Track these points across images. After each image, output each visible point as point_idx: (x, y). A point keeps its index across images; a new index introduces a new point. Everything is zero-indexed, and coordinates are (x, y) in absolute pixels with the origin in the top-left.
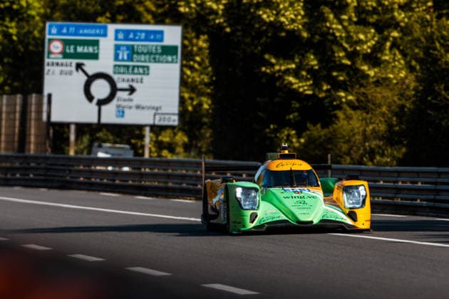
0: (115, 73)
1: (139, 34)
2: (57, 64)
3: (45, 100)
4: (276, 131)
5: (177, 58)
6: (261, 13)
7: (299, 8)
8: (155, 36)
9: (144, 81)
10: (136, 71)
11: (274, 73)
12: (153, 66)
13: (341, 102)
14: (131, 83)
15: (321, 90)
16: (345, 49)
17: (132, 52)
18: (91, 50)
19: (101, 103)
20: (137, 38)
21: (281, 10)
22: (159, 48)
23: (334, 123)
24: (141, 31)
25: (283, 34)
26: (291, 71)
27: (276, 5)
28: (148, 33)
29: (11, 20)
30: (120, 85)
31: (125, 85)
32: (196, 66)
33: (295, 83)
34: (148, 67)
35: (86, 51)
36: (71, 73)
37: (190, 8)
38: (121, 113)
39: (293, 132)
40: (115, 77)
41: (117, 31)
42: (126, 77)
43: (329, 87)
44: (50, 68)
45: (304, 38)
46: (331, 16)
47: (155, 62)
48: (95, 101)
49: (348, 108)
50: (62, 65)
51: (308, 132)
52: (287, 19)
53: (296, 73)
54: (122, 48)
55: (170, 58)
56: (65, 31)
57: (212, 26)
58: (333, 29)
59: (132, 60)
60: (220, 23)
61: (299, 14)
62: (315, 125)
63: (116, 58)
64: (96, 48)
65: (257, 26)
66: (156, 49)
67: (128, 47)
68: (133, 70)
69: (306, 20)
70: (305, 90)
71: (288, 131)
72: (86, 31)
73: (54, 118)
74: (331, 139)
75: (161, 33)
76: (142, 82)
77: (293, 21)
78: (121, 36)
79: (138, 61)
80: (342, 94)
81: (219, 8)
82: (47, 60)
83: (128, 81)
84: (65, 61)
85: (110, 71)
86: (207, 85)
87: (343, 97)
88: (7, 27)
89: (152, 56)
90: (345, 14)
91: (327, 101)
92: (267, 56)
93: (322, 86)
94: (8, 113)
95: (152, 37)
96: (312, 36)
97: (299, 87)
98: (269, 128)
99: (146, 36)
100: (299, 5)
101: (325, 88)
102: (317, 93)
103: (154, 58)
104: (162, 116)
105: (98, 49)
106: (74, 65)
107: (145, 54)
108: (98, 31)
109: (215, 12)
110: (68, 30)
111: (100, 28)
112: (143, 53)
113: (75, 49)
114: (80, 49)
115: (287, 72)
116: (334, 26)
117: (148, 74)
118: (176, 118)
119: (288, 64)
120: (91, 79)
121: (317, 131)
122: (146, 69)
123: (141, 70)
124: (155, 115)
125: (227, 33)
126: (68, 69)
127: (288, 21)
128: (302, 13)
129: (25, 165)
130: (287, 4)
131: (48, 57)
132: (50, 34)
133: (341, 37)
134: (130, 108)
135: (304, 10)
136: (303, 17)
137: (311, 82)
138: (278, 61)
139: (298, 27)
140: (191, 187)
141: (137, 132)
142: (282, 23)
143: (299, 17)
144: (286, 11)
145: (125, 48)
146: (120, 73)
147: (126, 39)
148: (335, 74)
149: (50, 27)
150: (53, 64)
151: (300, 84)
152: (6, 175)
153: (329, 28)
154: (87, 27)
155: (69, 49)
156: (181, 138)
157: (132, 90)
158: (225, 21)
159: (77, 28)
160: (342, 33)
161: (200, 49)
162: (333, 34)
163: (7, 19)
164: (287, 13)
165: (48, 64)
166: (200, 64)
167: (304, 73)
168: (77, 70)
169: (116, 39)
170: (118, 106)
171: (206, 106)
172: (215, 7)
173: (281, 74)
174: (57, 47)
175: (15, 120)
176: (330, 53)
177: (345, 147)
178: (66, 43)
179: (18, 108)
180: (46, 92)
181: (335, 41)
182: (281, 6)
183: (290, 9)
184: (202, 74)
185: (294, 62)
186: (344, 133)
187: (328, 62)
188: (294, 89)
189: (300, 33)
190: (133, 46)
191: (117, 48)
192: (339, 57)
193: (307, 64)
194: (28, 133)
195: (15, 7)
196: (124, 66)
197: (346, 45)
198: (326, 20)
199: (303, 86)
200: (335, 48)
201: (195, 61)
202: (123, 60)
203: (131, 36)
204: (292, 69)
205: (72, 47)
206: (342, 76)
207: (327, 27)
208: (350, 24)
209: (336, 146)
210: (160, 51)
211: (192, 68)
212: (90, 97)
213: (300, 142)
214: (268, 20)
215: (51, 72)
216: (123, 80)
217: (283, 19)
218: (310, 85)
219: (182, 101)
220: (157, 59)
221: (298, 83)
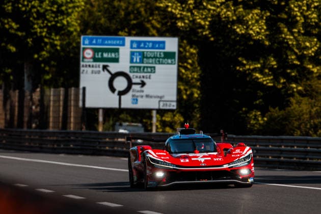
0: (130, 72)
1: (147, 44)
2: (89, 66)
3: (81, 92)
4: (246, 112)
5: (175, 61)
6: (235, 27)
7: (263, 24)
8: (159, 45)
9: (151, 77)
10: (145, 70)
11: (246, 71)
12: (158, 67)
13: (293, 92)
14: (143, 79)
15: (279, 82)
16: (296, 54)
17: (143, 56)
18: (113, 55)
19: (121, 93)
20: (146, 47)
21: (249, 25)
22: (162, 54)
23: (289, 106)
24: (149, 42)
25: (252, 43)
26: (257, 69)
27: (246, 22)
28: (154, 43)
29: (56, 35)
30: (134, 81)
31: (138, 81)
32: (189, 66)
33: (261, 78)
34: (154, 67)
35: (110, 56)
36: (99, 72)
37: (185, 23)
38: (135, 100)
39: (259, 113)
40: (131, 75)
41: (132, 42)
42: (138, 74)
43: (285, 80)
44: (85, 69)
45: (266, 45)
46: (286, 30)
47: (159, 63)
48: (116, 92)
49: (298, 96)
50: (93, 66)
51: (269, 113)
52: (254, 31)
53: (261, 71)
54: (135, 54)
55: (170, 61)
56: (94, 42)
57: (200, 37)
58: (287, 39)
59: (143, 63)
60: (206, 35)
61: (263, 28)
62: (274, 108)
63: (132, 61)
64: (117, 54)
65: (233, 37)
66: (160, 55)
67: (140, 53)
68: (144, 69)
69: (267, 33)
70: (267, 83)
71: (255, 112)
72: (109, 42)
73: (88, 105)
74: (286, 118)
75: (164, 43)
76: (150, 78)
77: (258, 33)
78: (135, 45)
79: (147, 63)
80: (294, 86)
81: (205, 24)
82: (82, 63)
83: (140, 77)
84: (94, 64)
85: (127, 71)
86: (197, 80)
87: (294, 88)
88: (53, 39)
89: (158, 59)
90: (296, 28)
91: (283, 90)
92: (240, 59)
93: (280, 80)
94: (54, 101)
95: (157, 46)
96: (273, 44)
97: (264, 81)
98: (242, 110)
99: (153, 45)
100: (262, 22)
101: (282, 81)
102: (276, 85)
103: (159, 61)
104: (165, 103)
105: (118, 54)
106: (101, 66)
107: (152, 58)
108: (118, 42)
109: (202, 27)
110: (97, 41)
111: (120, 39)
112: (150, 57)
113: (102, 55)
114: (105, 55)
115: (255, 70)
116: (288, 37)
117: (154, 72)
118: (175, 104)
119: (255, 64)
120: (114, 76)
121: (276, 112)
122: (153, 69)
123: (149, 70)
124: (159, 101)
125: (211, 41)
126: (97, 69)
127: (254, 33)
128: (265, 27)
129: (67, 138)
130: (254, 22)
131: (83, 61)
132: (84, 44)
133: (292, 44)
134: (142, 97)
136: (266, 30)
137: (272, 77)
138: (248, 62)
139: (262, 38)
141: (148, 114)
142: (251, 35)
143: (263, 31)
144: (253, 26)
145: (138, 54)
146: (134, 72)
147: (139, 47)
148: (289, 71)
149: (84, 39)
150: (86, 66)
151: (264, 79)
152: (53, 145)
153: (285, 38)
154: (110, 39)
155: (98, 55)
156: (179, 118)
157: (143, 84)
158: (210, 33)
159: (104, 40)
160: (294, 41)
161: (192, 54)
162: (287, 43)
163: (53, 34)
164: (254, 28)
165: (83, 66)
166: (191, 65)
167: (267, 71)
168: (103, 70)
169: (132, 47)
170: (133, 96)
171: (196, 95)
172: (203, 23)
173: (250, 71)
174: (89, 54)
175: (59, 106)
176: (284, 56)
177: (296, 124)
178: (95, 51)
179: (62, 98)
180: (81, 86)
181: (289, 48)
182: (250, 23)
183: (256, 24)
184: (193, 72)
185: (259, 63)
186: (296, 113)
187: (284, 64)
188: (260, 83)
189: (263, 42)
190: (143, 52)
191: (132, 54)
192: (292, 59)
193: (269, 64)
194: (69, 115)
195: (59, 25)
196: (137, 67)
197: (297, 51)
198: (281, 32)
199: (266, 80)
200: (289, 53)
201: (188, 63)
202: (136, 62)
203: (142, 45)
204: (258, 67)
205: (100, 54)
206: (293, 72)
207: (282, 37)
208: (299, 35)
209: (290, 123)
210: (162, 56)
211: (186, 68)
212: (112, 89)
213: (264, 120)
214: (240, 33)
215: (85, 72)
216: (137, 77)
217: (251, 32)
218: (272, 79)
219: (179, 92)
220: (161, 62)
221: (263, 78)
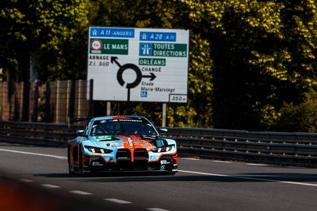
0: (140, 64)
1: (158, 35)
2: (98, 57)
3: (88, 84)
4: (260, 107)
5: (186, 53)
6: (249, 20)
7: (277, 16)
8: (169, 37)
9: (161, 70)
10: (155, 63)
11: (258, 64)
12: (169, 59)
13: (308, 86)
14: (152, 72)
15: (293, 77)
16: (311, 47)
17: (153, 48)
18: (122, 47)
19: (130, 86)
20: (156, 38)
21: (263, 18)
22: (172, 46)
23: (302, 101)
24: (159, 33)
25: (265, 36)
26: (271, 63)
27: (259, 15)
28: (165, 34)
29: (64, 25)
30: (144, 73)
31: (148, 73)
32: (202, 59)
33: (274, 72)
34: (165, 60)
35: (118, 48)
36: (107, 64)
37: (197, 14)
38: (144, 93)
39: (273, 108)
40: (140, 67)
41: (141, 33)
42: (148, 67)
43: (299, 75)
44: (93, 61)
45: (280, 38)
46: (301, 23)
47: (170, 56)
48: (125, 85)
49: (313, 91)
50: (101, 58)
51: (284, 108)
52: (268, 25)
53: (275, 65)
54: (145, 46)
55: (180, 53)
56: (103, 33)
57: (212, 30)
58: (302, 33)
59: (153, 55)
60: (219, 27)
61: (277, 21)
62: (289, 103)
63: (141, 53)
64: (126, 45)
65: (246, 30)
66: (171, 47)
67: (150, 45)
68: (153, 62)
69: (282, 26)
70: (281, 77)
71: (268, 107)
72: (118, 33)
73: (95, 98)
74: (300, 114)
75: (174, 34)
76: (160, 71)
77: (272, 26)
78: (144, 37)
79: (157, 56)
80: (309, 80)
81: (219, 16)
82: (89, 55)
83: (150, 70)
84: (103, 55)
85: (136, 63)
86: (210, 73)
87: (310, 83)
88: (60, 30)
89: (168, 52)
90: (311, 21)
91: (297, 85)
92: (253, 52)
93: (294, 74)
94: (61, 93)
95: (167, 38)
96: (287, 38)
97: (277, 75)
98: (255, 104)
99: (163, 37)
100: (276, 15)
101: (296, 76)
102: (290, 79)
103: (169, 53)
104: (175, 96)
105: (128, 47)
106: (110, 58)
107: (162, 50)
108: (127, 33)
109: (215, 19)
110: (105, 32)
111: (129, 31)
112: (161, 49)
113: (111, 46)
114: (114, 47)
115: (268, 63)
116: (303, 30)
117: (165, 65)
118: (185, 97)
119: (269, 58)
120: (122, 68)
121: (290, 107)
122: (163, 61)
123: (159, 62)
124: (170, 95)
125: (224, 35)
126: (106, 61)
127: (269, 27)
128: (279, 21)
129: (74, 132)
130: (268, 14)
131: (91, 53)
132: (92, 35)
133: (308, 38)
134: (152, 90)
135: (280, 18)
136: (280, 24)
137: (286, 71)
138: (261, 55)
139: (276, 31)
140: (197, 148)
141: (158, 108)
142: (264, 28)
143: (277, 24)
144: (267, 19)
145: (147, 46)
146: (143, 64)
147: (148, 39)
148: (303, 65)
149: (92, 30)
150: (94, 58)
151: (278, 73)
152: (60, 139)
153: (300, 32)
154: (119, 30)
155: (106, 47)
156: (192, 112)
157: (153, 77)
158: (223, 26)
159: (112, 31)
160: (309, 35)
161: (205, 46)
162: (302, 36)
163: (61, 25)
164: (269, 21)
165: (91, 58)
166: (204, 58)
167: (281, 65)
168: (112, 62)
169: (141, 39)
170: (142, 89)
171: (209, 88)
172: (216, 16)
173: (263, 65)
174: (97, 45)
175: (66, 99)
176: (299, 50)
177: (311, 120)
178: (103, 42)
179: (68, 90)
180: (89, 79)
181: (304, 41)
182: (264, 15)
183: (270, 17)
184: (205, 65)
185: (273, 56)
186: (311, 109)
187: (299, 58)
188: (274, 77)
189: (278, 36)
190: (153, 44)
191: (142, 45)
192: (307, 53)
193: (283, 58)
194: (76, 108)
195: (66, 15)
196: (147, 59)
197: (311, 44)
198: (296, 26)
199: (280, 74)
200: (304, 46)
201: (202, 56)
202: (146, 55)
203: (152, 37)
204: (272, 61)
205: (108, 45)
206: (309, 67)
207: (297, 30)
208: (314, 29)
209: (304, 118)
210: (173, 48)
211: (199, 61)
212: (121, 82)
213: (278, 116)
214: (254, 26)
215: (93, 64)
216: (146, 69)
217: (265, 25)
218: (285, 74)
219: (191, 85)
220: (171, 55)
221: (276, 72)
